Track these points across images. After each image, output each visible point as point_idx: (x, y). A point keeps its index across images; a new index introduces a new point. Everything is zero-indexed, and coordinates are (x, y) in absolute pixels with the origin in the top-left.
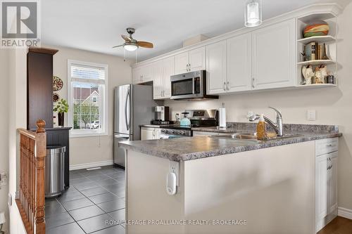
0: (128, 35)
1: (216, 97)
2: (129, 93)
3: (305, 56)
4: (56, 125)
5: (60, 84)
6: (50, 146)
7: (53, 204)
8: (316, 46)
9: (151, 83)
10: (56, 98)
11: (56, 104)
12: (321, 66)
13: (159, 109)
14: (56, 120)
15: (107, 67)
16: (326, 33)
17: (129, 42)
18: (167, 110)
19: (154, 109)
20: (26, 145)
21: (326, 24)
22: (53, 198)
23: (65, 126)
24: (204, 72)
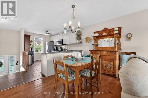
0: (46, 32)
1: (65, 45)
2: (48, 44)
3: (77, 38)
4: (31, 51)
5: (32, 41)
6: (29, 55)
7: (30, 66)
8: (79, 36)
9: (53, 41)
10: (31, 45)
11: (31, 46)
12: (80, 40)
13: (55, 47)
14: (31, 50)
15: (43, 38)
16: (80, 34)
17: (47, 33)
18: (57, 47)
19: (54, 47)
20: (24, 54)
21: (80, 33)
22: (30, 65)
23: (33, 51)
24: (62, 40)
